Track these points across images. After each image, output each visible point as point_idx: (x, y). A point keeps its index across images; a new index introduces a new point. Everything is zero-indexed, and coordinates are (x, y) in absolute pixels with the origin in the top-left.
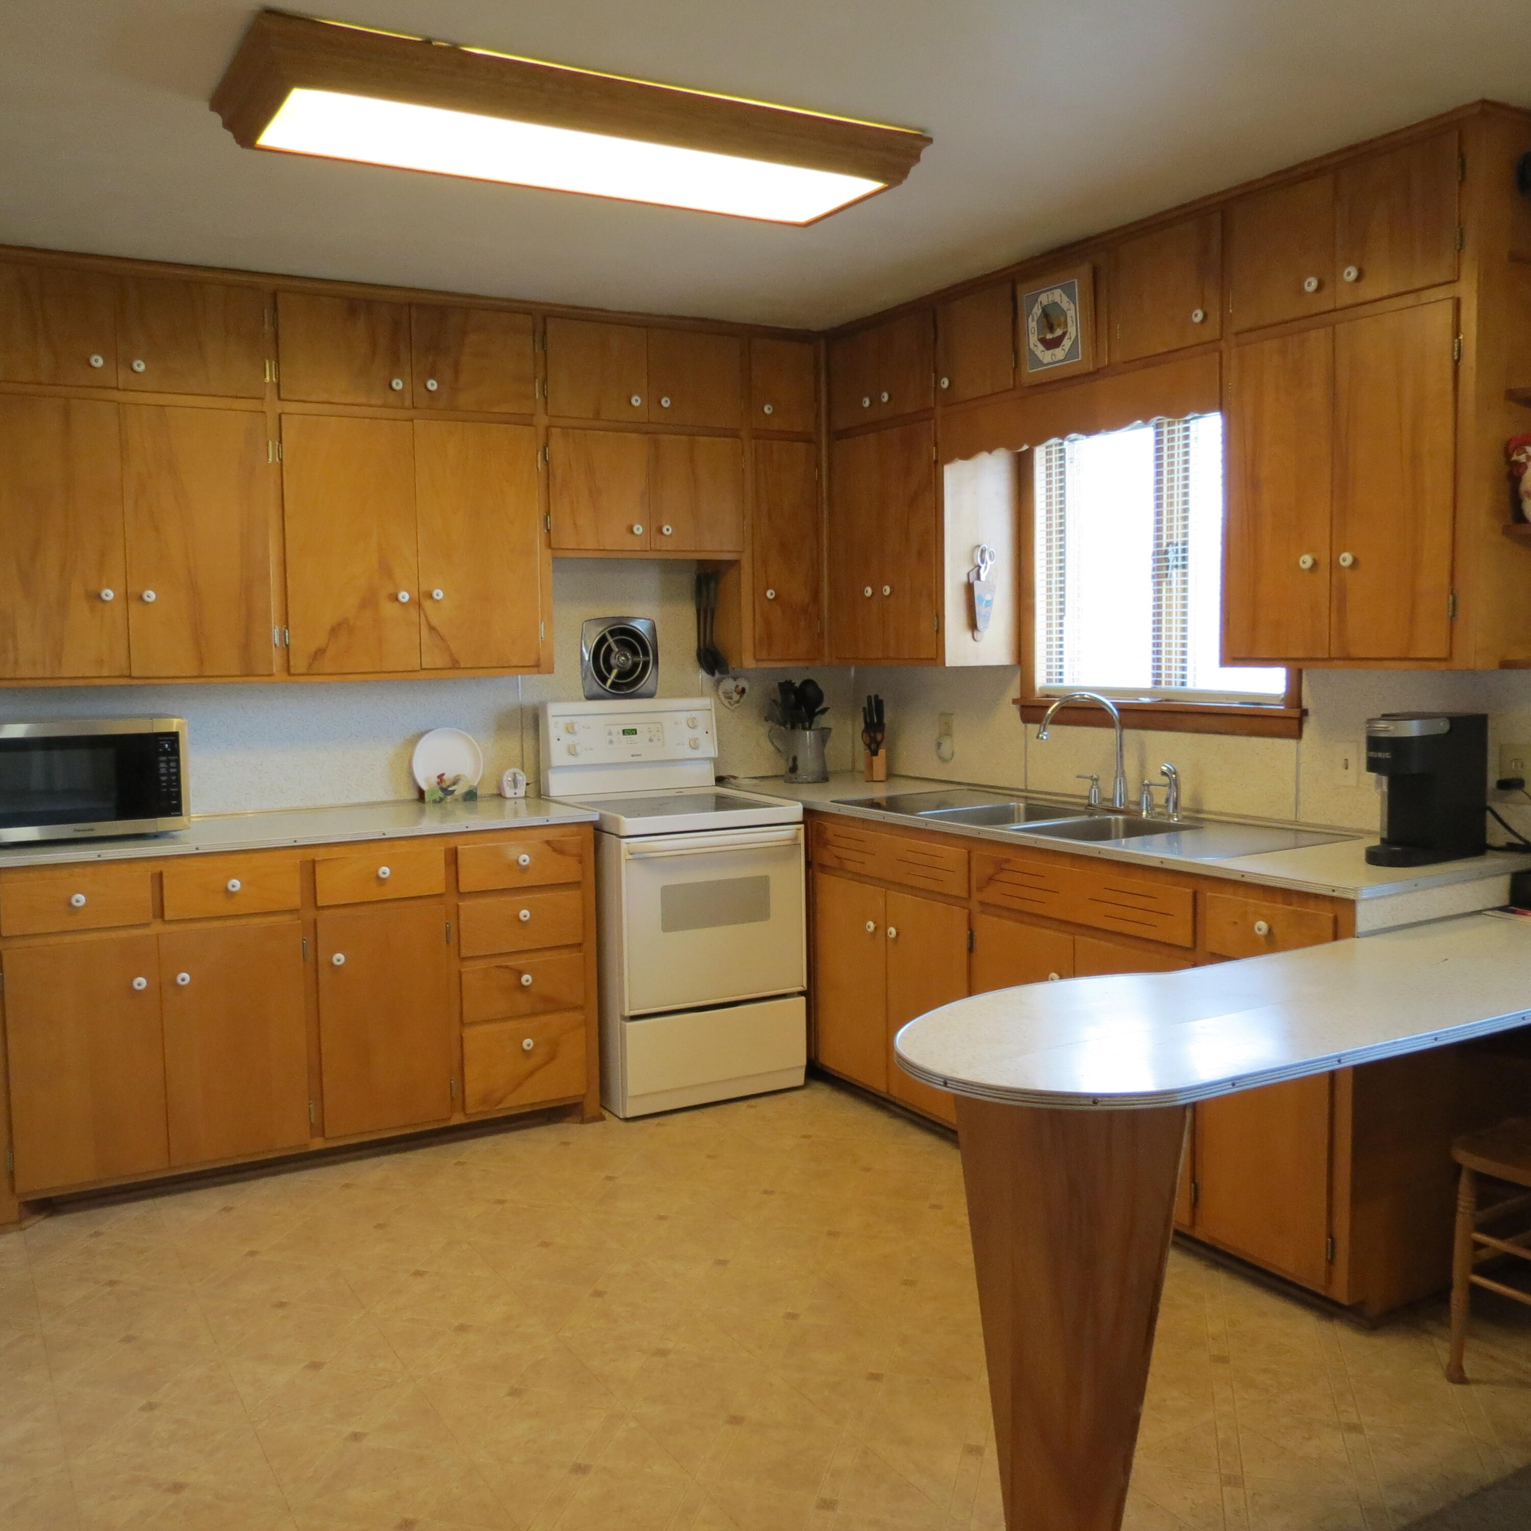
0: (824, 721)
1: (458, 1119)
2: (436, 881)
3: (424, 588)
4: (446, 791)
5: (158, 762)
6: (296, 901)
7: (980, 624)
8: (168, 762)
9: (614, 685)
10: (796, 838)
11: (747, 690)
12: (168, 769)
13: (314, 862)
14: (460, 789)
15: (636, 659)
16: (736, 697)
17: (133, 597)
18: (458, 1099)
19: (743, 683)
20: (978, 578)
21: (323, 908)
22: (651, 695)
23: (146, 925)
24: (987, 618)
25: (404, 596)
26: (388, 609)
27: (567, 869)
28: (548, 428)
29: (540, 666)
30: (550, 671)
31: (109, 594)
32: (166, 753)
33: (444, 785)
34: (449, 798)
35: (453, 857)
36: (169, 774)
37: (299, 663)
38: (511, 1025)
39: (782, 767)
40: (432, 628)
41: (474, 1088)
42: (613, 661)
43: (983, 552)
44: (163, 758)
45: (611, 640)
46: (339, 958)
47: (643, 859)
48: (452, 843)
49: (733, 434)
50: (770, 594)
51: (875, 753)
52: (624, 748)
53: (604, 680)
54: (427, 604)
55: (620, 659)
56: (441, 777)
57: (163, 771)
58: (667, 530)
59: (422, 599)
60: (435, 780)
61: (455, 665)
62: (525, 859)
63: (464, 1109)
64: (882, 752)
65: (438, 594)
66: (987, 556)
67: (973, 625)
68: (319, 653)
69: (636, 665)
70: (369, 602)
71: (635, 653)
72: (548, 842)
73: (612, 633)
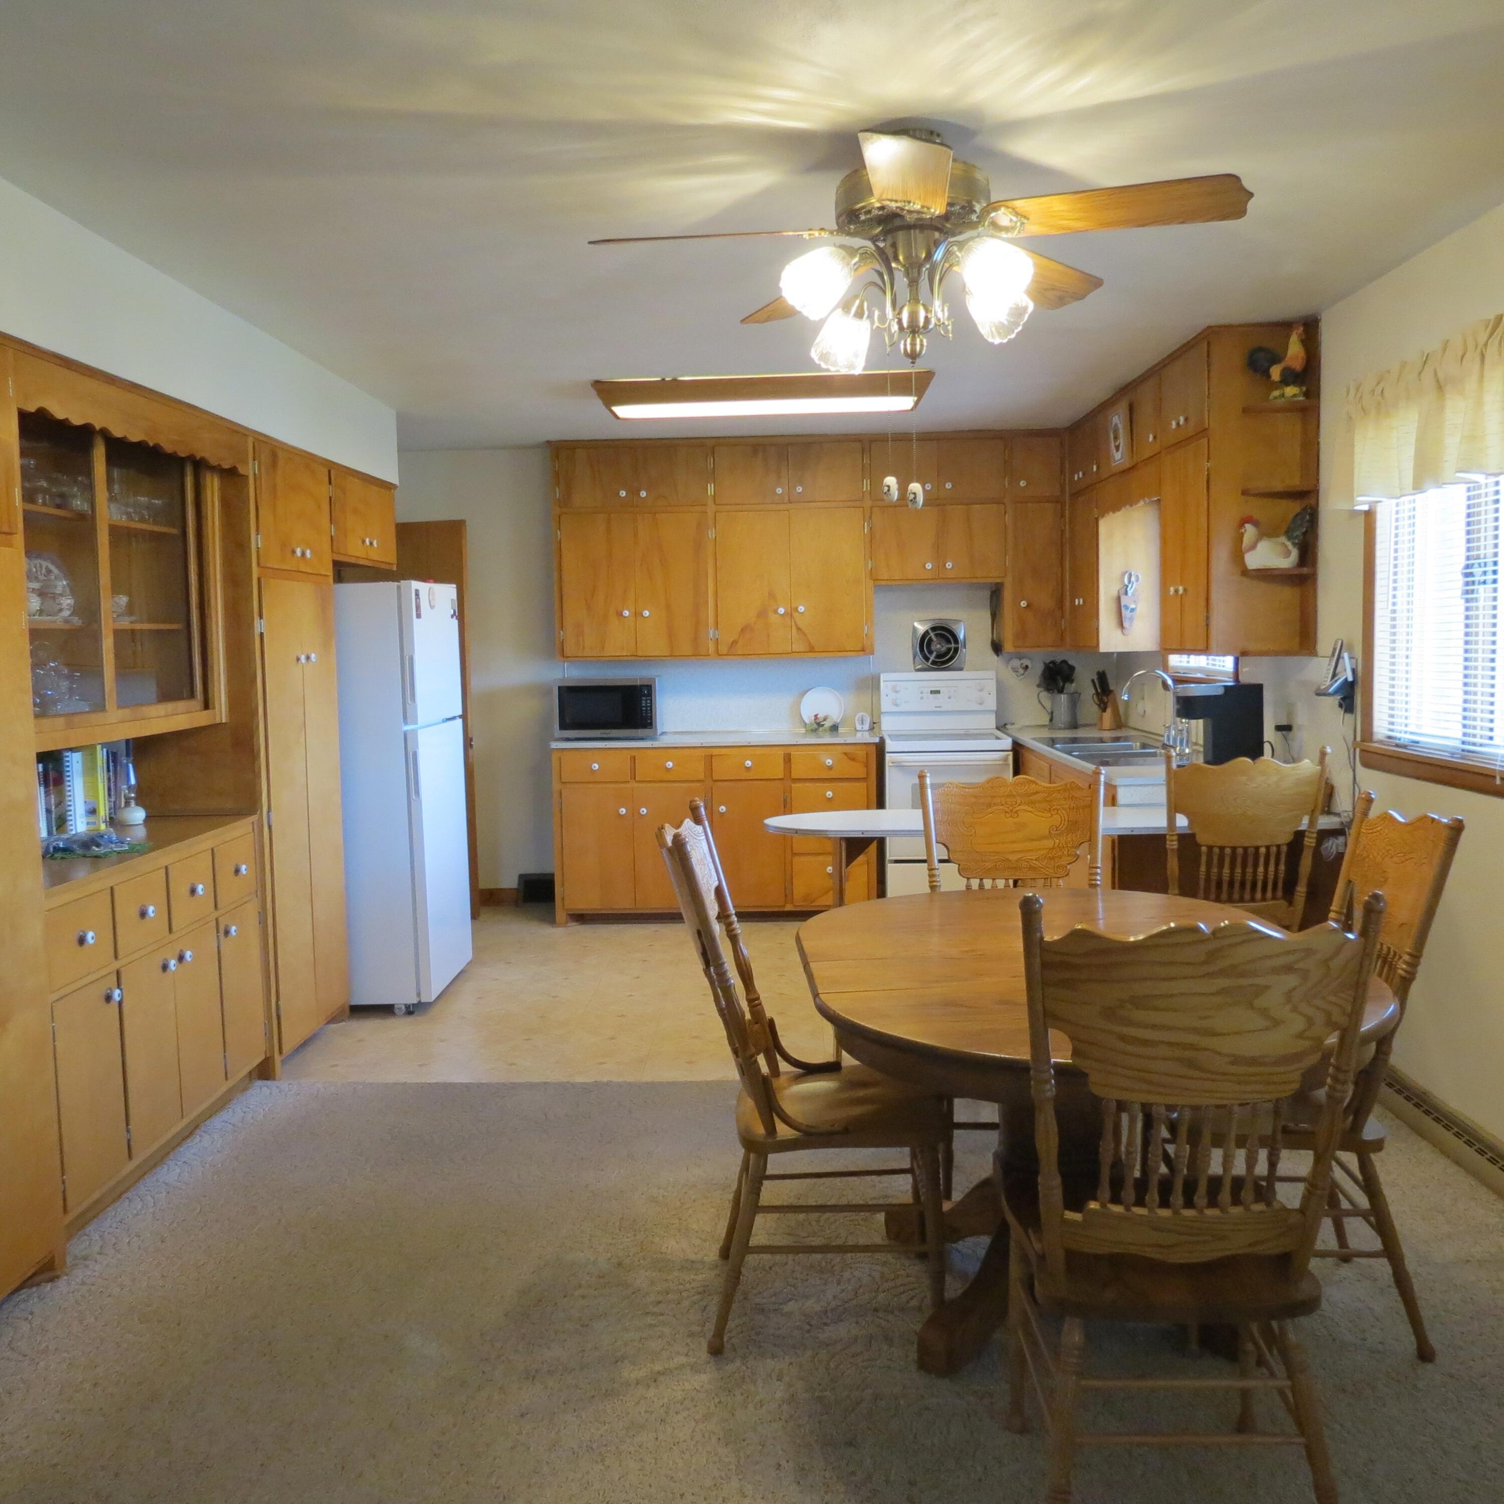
0: (1071, 687)
1: (789, 908)
2: (779, 773)
3: (793, 606)
4: (819, 725)
5: (642, 700)
6: (701, 776)
7: (1126, 624)
8: (646, 700)
9: (934, 663)
10: (1006, 759)
11: (1030, 666)
12: (646, 704)
13: (712, 756)
14: (828, 724)
15: (949, 646)
16: (1021, 671)
17: (637, 614)
18: (788, 895)
19: (1026, 662)
20: (1126, 593)
21: (717, 781)
22: (961, 669)
23: (627, 782)
24: (1131, 619)
25: (781, 611)
26: (773, 618)
27: (859, 770)
28: (871, 508)
29: (865, 650)
30: (872, 653)
31: (626, 613)
32: (645, 695)
33: (818, 721)
34: (821, 729)
35: (788, 759)
36: (646, 707)
37: (723, 649)
38: (821, 858)
39: (1045, 720)
40: (799, 629)
41: (799, 890)
42: (933, 648)
43: (1130, 576)
44: (644, 698)
45: (932, 634)
46: (723, 809)
47: (899, 766)
48: (789, 750)
49: (999, 502)
50: (1023, 604)
51: (1104, 710)
52: (931, 703)
53: (927, 659)
54: (795, 614)
55: (938, 646)
56: (816, 716)
57: (644, 705)
58: (949, 565)
59: (791, 613)
60: (813, 718)
61: (812, 650)
62: (829, 762)
63: (792, 903)
64: (1109, 710)
65: (801, 609)
66: (1133, 579)
67: (1121, 624)
68: (735, 643)
69: (949, 650)
70: (762, 614)
71: (949, 642)
72: (845, 754)
73: (934, 629)
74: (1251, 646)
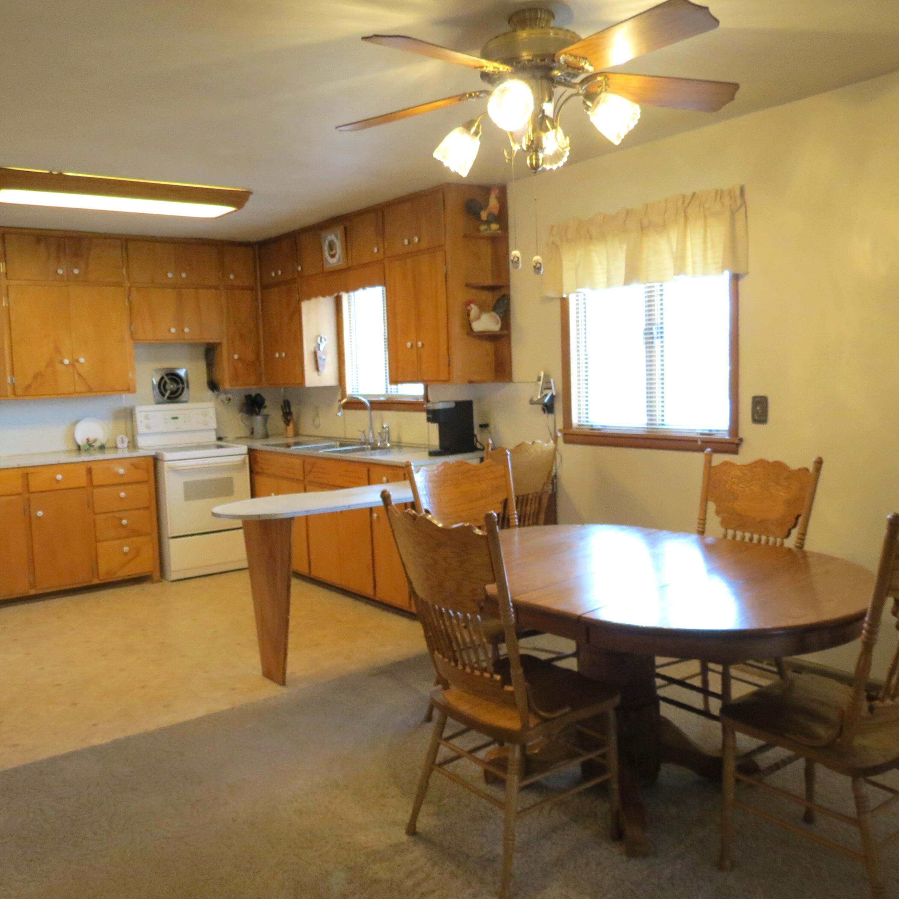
0: (265, 411)
1: (96, 581)
2: (83, 481)
3: (75, 357)
4: (91, 445)
6: (20, 490)
7: (320, 369)
9: (169, 398)
10: (244, 461)
11: (232, 399)
13: (27, 474)
14: (97, 445)
15: (178, 386)
16: (226, 402)
18: (95, 572)
19: (229, 396)
20: (319, 349)
21: (32, 493)
22: (186, 402)
24: (323, 366)
25: (66, 362)
26: (59, 367)
27: (141, 475)
28: (130, 289)
29: (130, 389)
30: (134, 391)
33: (89, 443)
34: (92, 448)
35: (89, 471)
37: (19, 391)
38: (118, 542)
39: (246, 432)
40: (80, 375)
41: (103, 568)
42: (167, 387)
43: (321, 338)
45: (166, 379)
46: (40, 513)
47: (174, 470)
48: (89, 465)
49: (217, 288)
50: (236, 357)
51: (288, 424)
52: (172, 425)
53: (163, 395)
54: (77, 365)
55: (171, 386)
56: (88, 440)
58: (187, 330)
59: (74, 363)
60: (85, 441)
61: (90, 390)
62: (122, 471)
63: (98, 577)
64: (291, 425)
65: (82, 360)
66: (323, 340)
67: (317, 369)
68: (29, 386)
69: (178, 389)
70: (50, 364)
71: (177, 383)
72: (132, 464)
73: (167, 375)
74: (475, 378)
